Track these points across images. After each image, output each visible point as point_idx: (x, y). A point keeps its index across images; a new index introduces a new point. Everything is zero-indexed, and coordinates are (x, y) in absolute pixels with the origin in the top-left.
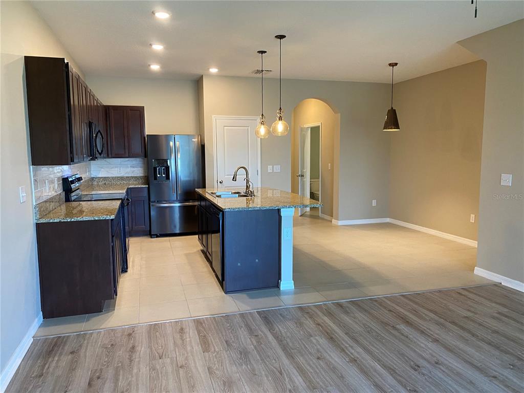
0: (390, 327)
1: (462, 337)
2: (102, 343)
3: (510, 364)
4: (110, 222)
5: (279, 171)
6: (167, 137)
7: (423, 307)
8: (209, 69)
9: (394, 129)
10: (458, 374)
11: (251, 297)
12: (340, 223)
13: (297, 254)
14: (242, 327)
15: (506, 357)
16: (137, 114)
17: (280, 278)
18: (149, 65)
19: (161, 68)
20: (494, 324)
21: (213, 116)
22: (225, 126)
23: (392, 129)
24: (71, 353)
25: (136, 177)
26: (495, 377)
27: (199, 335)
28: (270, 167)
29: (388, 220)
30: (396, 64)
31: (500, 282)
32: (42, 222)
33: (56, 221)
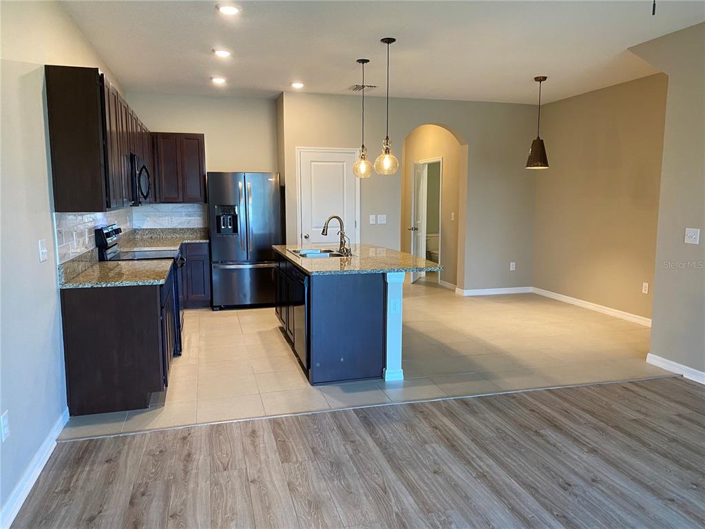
0: (532, 432)
1: (629, 446)
2: (149, 449)
3: (692, 484)
4: (158, 288)
5: (385, 222)
6: (235, 175)
7: (577, 406)
8: (291, 84)
9: (541, 166)
10: (623, 495)
11: (347, 390)
12: (467, 293)
13: (408, 334)
14: (334, 430)
15: (687, 474)
16: (195, 144)
17: (384, 366)
18: (211, 78)
19: (228, 81)
20: (671, 429)
21: (296, 147)
22: (312, 161)
23: (538, 166)
24: (107, 461)
25: (193, 229)
26: (673, 500)
27: (276, 439)
28: (372, 217)
29: (531, 290)
30: (545, 78)
31: (680, 374)
32: (68, 287)
33: (86, 286)
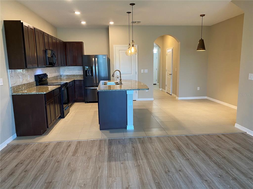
0: (168, 151)
1: (203, 158)
3: (219, 175)
5: (147, 72)
7: (193, 142)
8: (109, 22)
9: (202, 50)
10: (187, 177)
12: (179, 98)
15: (220, 171)
17: (127, 124)
18: (81, 22)
19: (87, 23)
20: (226, 153)
21: (114, 45)
22: (119, 50)
24: (18, 152)
26: (206, 181)
29: (206, 97)
30: (204, 15)
31: (246, 132)
